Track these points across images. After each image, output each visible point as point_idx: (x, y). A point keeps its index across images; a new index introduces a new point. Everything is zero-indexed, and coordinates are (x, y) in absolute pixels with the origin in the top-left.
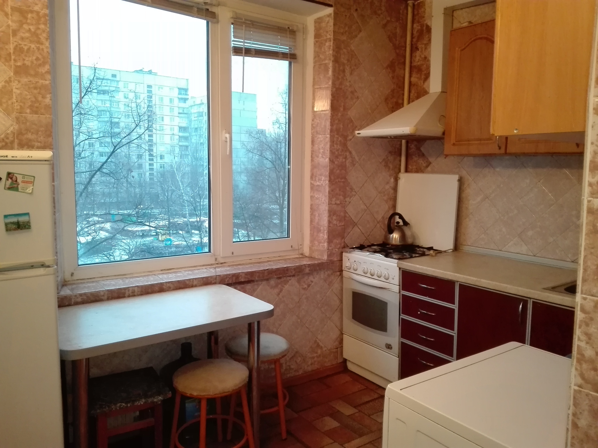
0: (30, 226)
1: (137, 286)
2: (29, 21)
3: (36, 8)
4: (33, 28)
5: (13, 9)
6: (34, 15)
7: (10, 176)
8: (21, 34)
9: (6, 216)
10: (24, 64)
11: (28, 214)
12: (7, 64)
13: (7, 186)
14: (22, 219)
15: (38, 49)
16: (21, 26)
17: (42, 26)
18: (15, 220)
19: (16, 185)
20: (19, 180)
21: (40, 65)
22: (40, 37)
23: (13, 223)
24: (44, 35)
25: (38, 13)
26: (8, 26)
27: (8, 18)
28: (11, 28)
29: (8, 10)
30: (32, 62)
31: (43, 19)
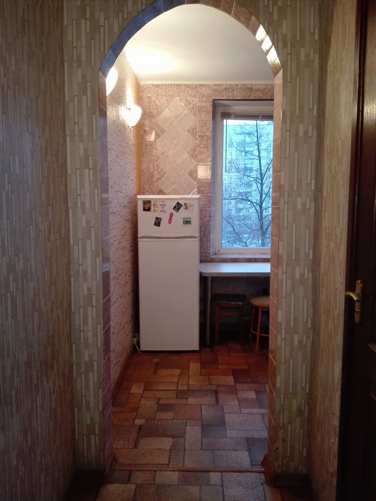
0: (191, 222)
1: (244, 258)
2: (204, 140)
3: (207, 134)
4: (205, 143)
5: (199, 136)
6: (206, 137)
7: (185, 204)
8: (201, 146)
9: (183, 218)
10: (202, 159)
11: (190, 218)
12: (195, 159)
13: (184, 208)
14: (188, 220)
15: (207, 151)
16: (201, 143)
17: (209, 141)
18: (186, 220)
19: (187, 208)
20: (188, 206)
21: (208, 158)
22: (208, 146)
23: (185, 221)
24: (210, 145)
25: (208, 135)
26: (197, 143)
27: (197, 140)
28: (197, 144)
29: (197, 137)
30: (205, 157)
31: (210, 138)
